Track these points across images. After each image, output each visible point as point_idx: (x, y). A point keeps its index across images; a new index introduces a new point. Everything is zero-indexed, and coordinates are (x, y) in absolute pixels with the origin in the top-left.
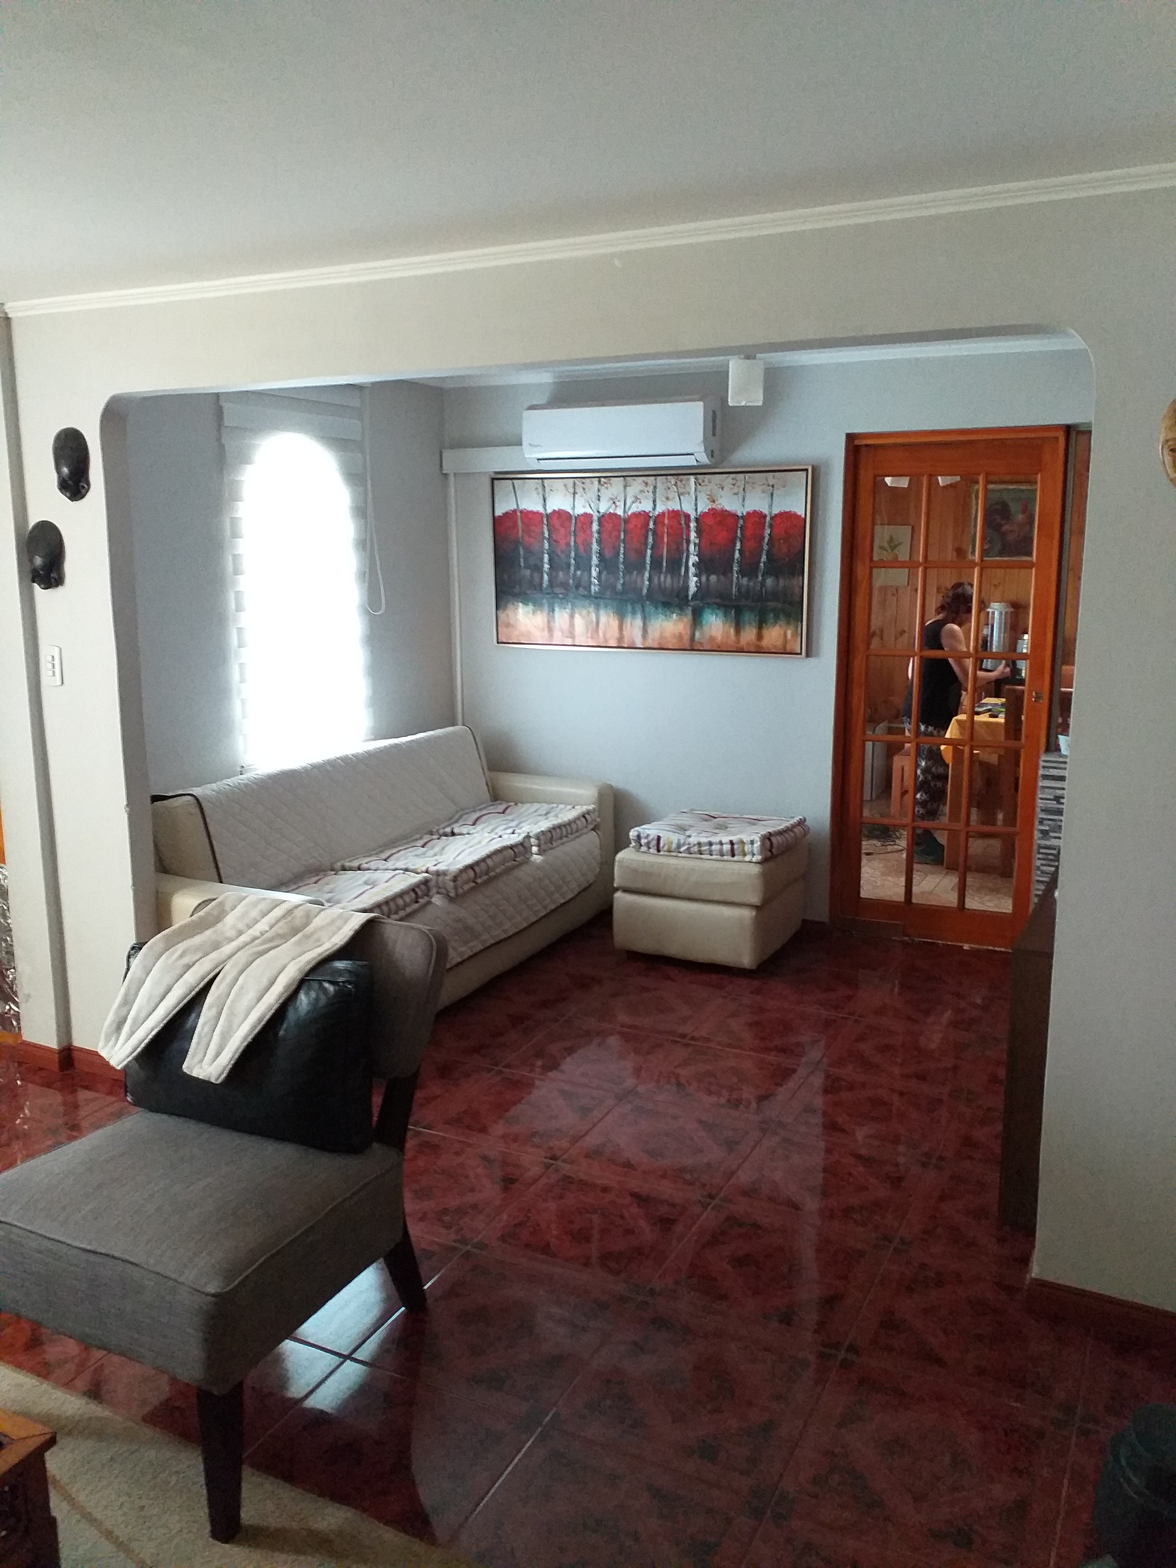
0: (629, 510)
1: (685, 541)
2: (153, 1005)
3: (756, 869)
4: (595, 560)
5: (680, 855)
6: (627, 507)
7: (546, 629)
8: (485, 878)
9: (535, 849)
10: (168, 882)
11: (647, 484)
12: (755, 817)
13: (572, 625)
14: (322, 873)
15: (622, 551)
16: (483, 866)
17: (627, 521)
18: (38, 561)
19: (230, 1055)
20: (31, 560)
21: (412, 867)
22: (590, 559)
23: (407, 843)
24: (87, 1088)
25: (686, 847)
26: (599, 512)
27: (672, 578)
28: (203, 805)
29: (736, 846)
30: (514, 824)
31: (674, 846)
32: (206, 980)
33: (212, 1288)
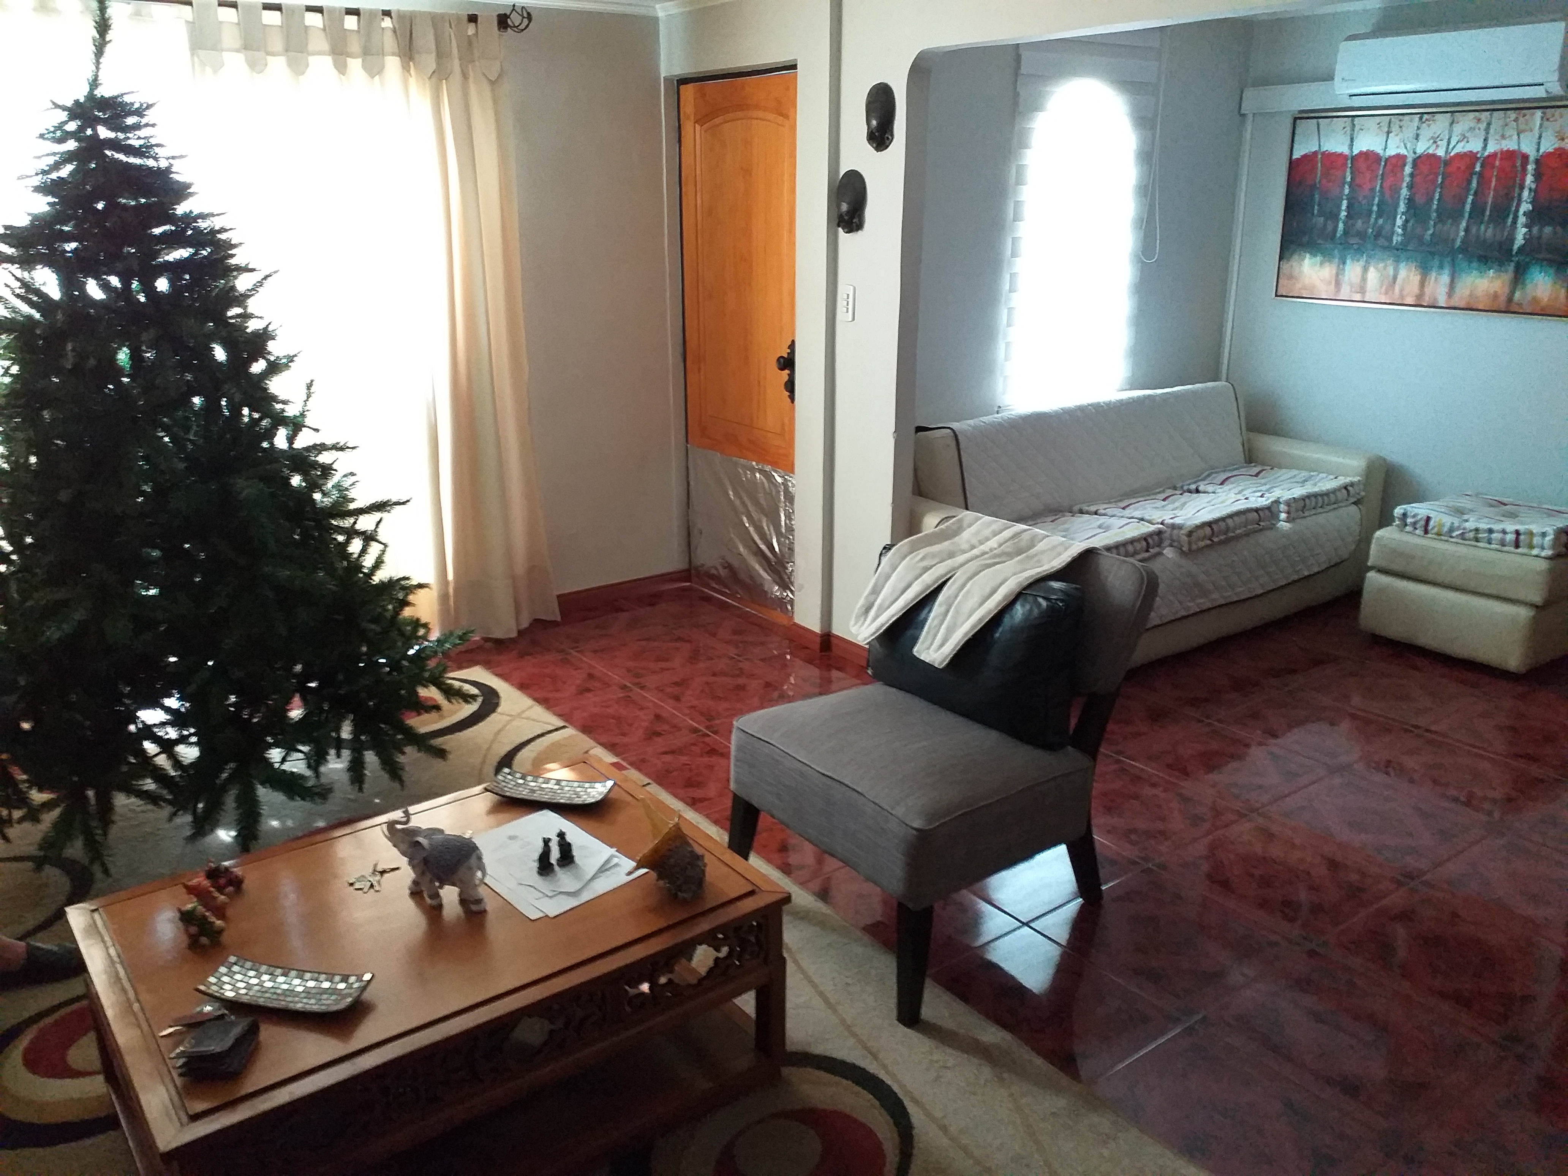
0: (1453, 149)
1: (1517, 186)
2: (895, 596)
3: (1543, 565)
4: (1402, 207)
5: (1452, 540)
6: (1451, 147)
7: (1333, 282)
8: (1222, 537)
9: (1283, 516)
10: (923, 503)
11: (1479, 120)
12: (1556, 508)
13: (1364, 279)
14: (1061, 514)
15: (1437, 196)
16: (1222, 525)
17: (1448, 162)
18: (844, 207)
19: (952, 647)
20: (839, 206)
21: (1147, 518)
22: (1397, 206)
23: (1149, 495)
24: (839, 669)
25: (1461, 532)
26: (1415, 153)
27: (1495, 228)
28: (960, 437)
29: (1522, 537)
30: (1264, 488)
31: (1445, 529)
32: (940, 582)
33: (917, 824)
